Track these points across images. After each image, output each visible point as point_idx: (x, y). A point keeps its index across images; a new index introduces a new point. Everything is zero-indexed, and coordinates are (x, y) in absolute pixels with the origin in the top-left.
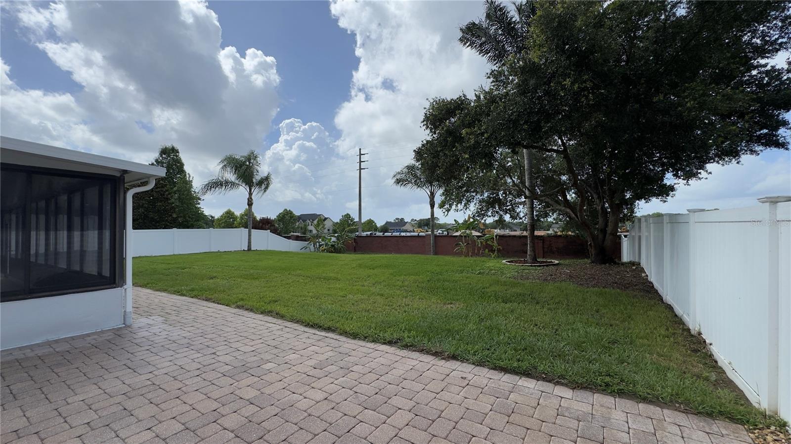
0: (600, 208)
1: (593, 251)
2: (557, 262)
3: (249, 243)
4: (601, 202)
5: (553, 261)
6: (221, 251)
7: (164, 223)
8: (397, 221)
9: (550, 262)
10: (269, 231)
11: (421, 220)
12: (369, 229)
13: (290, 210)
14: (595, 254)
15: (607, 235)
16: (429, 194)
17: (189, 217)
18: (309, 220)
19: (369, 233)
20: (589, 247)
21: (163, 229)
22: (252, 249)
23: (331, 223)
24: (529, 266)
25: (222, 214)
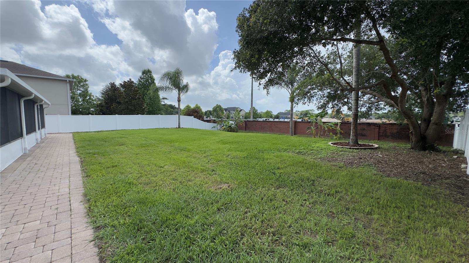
0: (425, 99)
1: (413, 139)
2: (376, 146)
3: (179, 123)
4: (427, 94)
5: (374, 145)
6: (165, 128)
7: (137, 111)
8: (286, 112)
9: (371, 146)
10: (193, 117)
11: (302, 111)
12: (267, 116)
13: (219, 105)
14: (415, 141)
15: (430, 125)
16: (290, 92)
17: (155, 109)
18: (232, 111)
19: (265, 119)
20: (410, 135)
21: (137, 115)
22: (181, 127)
23: (245, 113)
24: (348, 148)
25: (185, 107)
